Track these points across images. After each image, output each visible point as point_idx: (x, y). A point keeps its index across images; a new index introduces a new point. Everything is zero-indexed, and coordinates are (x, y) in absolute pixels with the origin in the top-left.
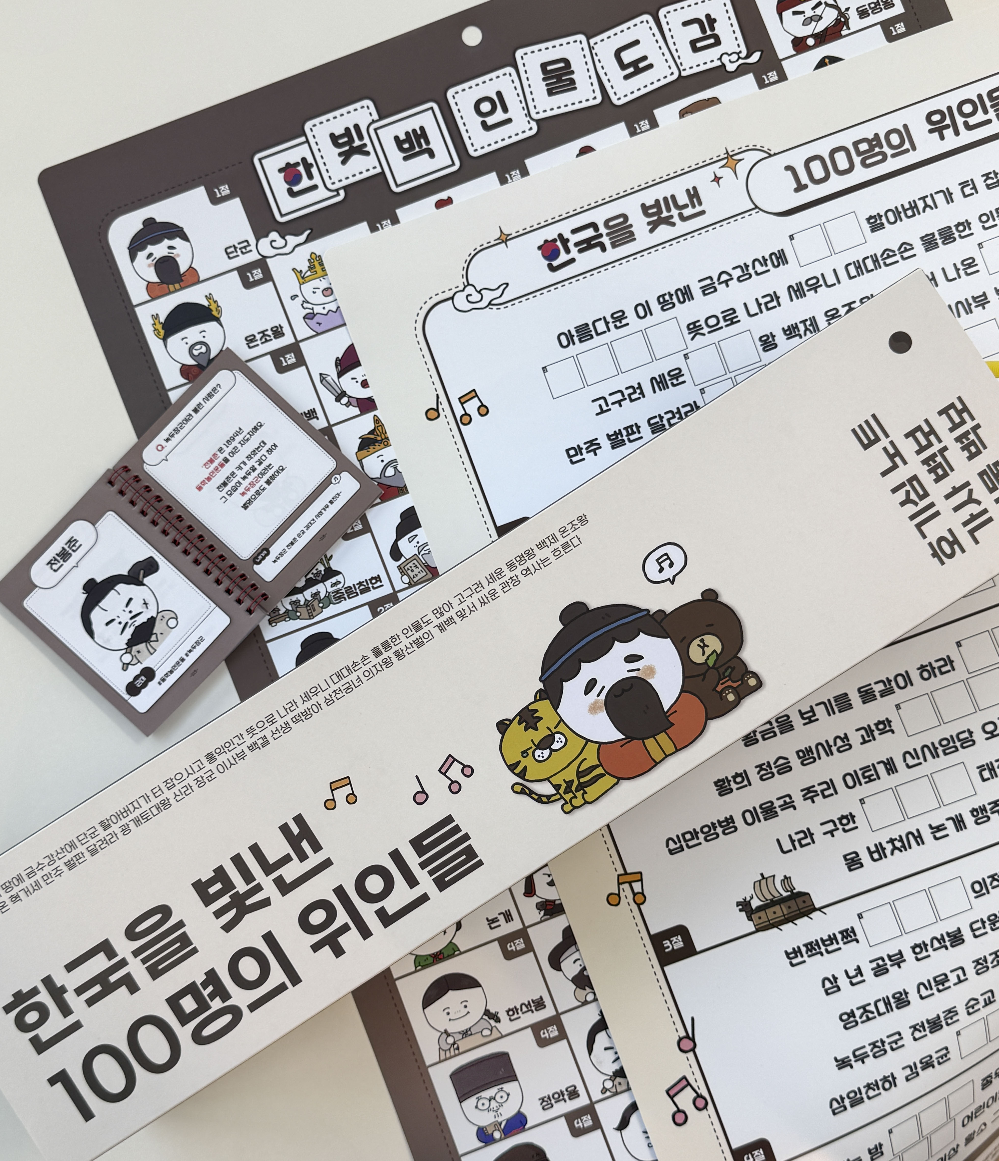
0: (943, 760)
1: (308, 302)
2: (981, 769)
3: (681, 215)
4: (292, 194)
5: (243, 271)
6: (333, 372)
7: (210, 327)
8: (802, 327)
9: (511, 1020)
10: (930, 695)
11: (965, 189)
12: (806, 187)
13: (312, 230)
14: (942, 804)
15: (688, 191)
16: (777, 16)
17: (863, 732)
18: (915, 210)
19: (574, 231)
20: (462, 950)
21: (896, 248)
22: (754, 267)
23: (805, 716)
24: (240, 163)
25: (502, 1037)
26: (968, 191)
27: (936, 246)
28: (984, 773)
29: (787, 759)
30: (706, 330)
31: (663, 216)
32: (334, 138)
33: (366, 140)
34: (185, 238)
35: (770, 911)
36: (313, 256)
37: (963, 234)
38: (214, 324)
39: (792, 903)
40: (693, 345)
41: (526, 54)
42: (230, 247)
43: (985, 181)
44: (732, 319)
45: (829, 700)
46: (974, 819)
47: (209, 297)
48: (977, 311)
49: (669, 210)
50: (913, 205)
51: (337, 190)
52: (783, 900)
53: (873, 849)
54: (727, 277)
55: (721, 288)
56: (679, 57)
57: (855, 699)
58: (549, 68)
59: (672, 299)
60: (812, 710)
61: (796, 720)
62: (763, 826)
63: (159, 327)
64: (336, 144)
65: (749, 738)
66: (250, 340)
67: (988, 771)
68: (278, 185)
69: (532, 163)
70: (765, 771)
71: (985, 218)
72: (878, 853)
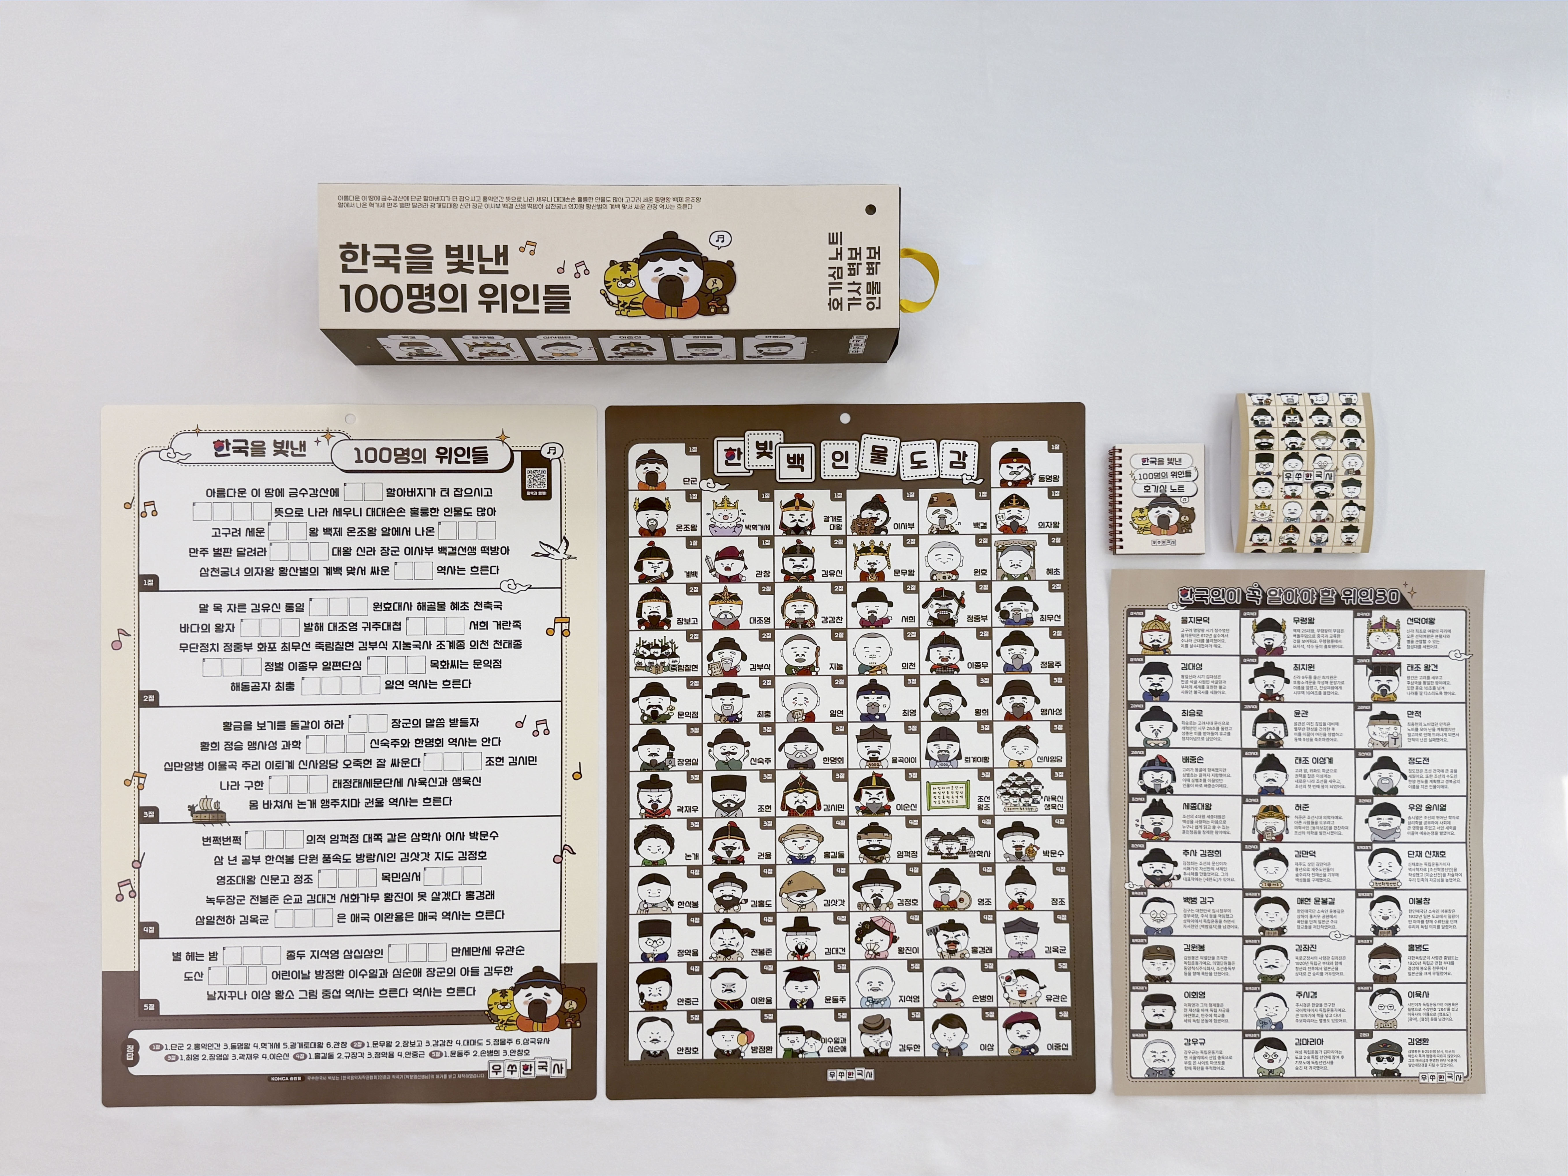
0: (318, 771)
1: (714, 519)
2: (335, 781)
3: (292, 453)
4: (727, 464)
5: (689, 493)
6: (713, 557)
7: (662, 513)
8: (333, 531)
10: (325, 737)
11: (443, 492)
12: (362, 461)
13: (730, 485)
14: (308, 792)
15: (301, 442)
16: (998, 465)
17: (285, 743)
18: (413, 493)
19: (235, 441)
20: (668, 864)
21: (396, 509)
22: (320, 492)
23: (260, 725)
24: (708, 439)
25: (671, 914)
27: (417, 515)
28: (335, 783)
29: (242, 743)
30: (284, 514)
31: (283, 450)
32: (758, 444)
33: (773, 451)
34: (667, 466)
35: (203, 815)
36: (726, 498)
37: (433, 514)
38: (665, 512)
39: (216, 815)
40: (274, 519)
41: (867, 438)
42: (687, 478)
43: (454, 491)
44: (299, 514)
45: (275, 722)
46: (322, 804)
47: (667, 499)
48: (425, 555)
49: (287, 448)
50: (413, 490)
51: (749, 470)
52: (212, 812)
53: (266, 802)
54: (305, 492)
55: (300, 496)
56: (942, 467)
57: (288, 725)
58: (876, 449)
59: (272, 492)
60: (264, 724)
61: (255, 726)
62: (216, 773)
63: (637, 505)
64: (758, 448)
65: (227, 726)
66: (679, 527)
67: (337, 784)
68: (722, 456)
69: (849, 492)
70: (229, 746)
71: (447, 510)
72: (268, 805)
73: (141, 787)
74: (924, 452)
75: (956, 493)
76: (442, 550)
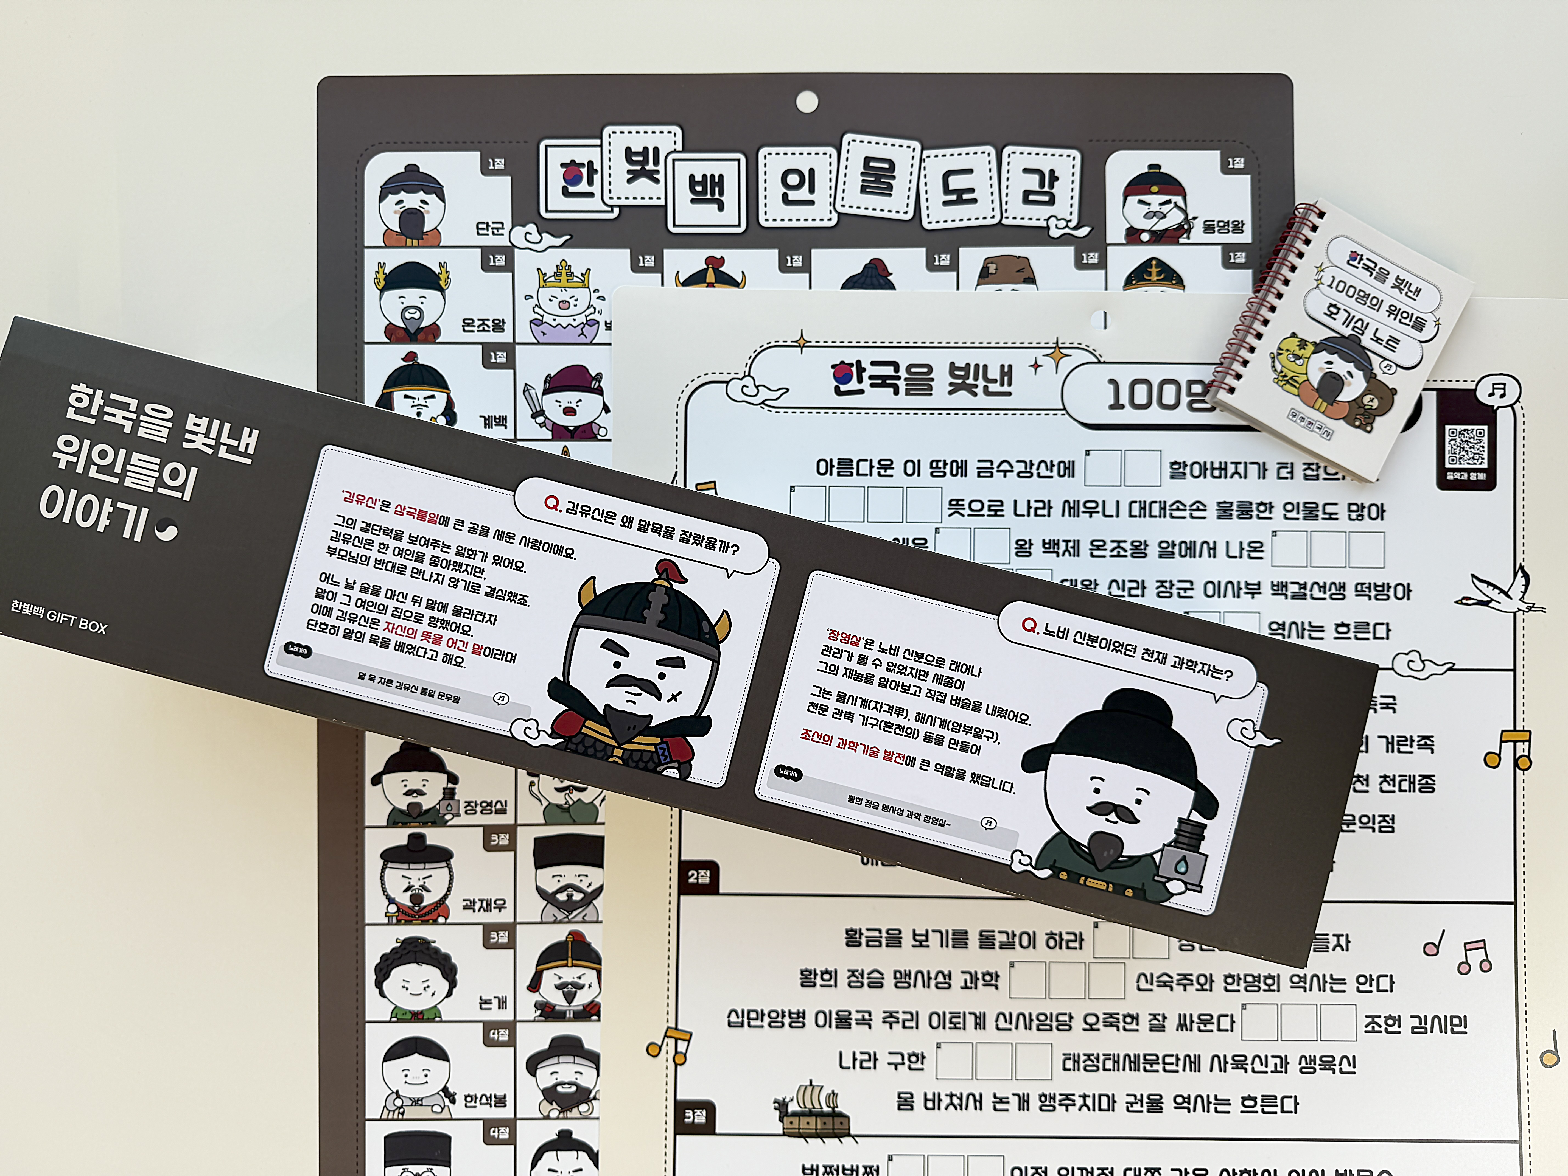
0: (1034, 1035)
1: (540, 308)
2: (1067, 1057)
3: (986, 389)
4: (565, 192)
5: (487, 252)
6: (539, 388)
7: (433, 295)
8: (1063, 546)
9: (466, 1106)
10: (1048, 965)
11: (1281, 470)
12: (1122, 407)
13: (572, 236)
14: (1014, 1077)
15: (1003, 366)
16: (1122, 199)
17: (968, 977)
18: (1223, 472)
20: (444, 1018)
21: (1188, 503)
22: (1038, 469)
23: (917, 938)
24: (526, 142)
25: (451, 1119)
26: (1284, 473)
27: (1230, 516)
28: (1067, 1061)
29: (882, 974)
30: (967, 512)
31: (968, 382)
32: (629, 153)
33: (661, 167)
34: (442, 198)
35: (804, 1120)
36: (564, 263)
37: (1262, 515)
38: (439, 293)
39: (829, 1120)
40: (948, 521)
41: (854, 141)
42: (484, 223)
43: (1305, 470)
44: (996, 511)
45: (947, 932)
46: (1040, 1104)
47: (442, 265)
48: (1245, 598)
49: (976, 378)
50: (1223, 466)
51: (612, 207)
52: (821, 1114)
53: (930, 1096)
54: (1009, 468)
55: (998, 476)
56: (1006, 203)
57: (974, 940)
58: (872, 164)
59: (945, 468)
60: (927, 935)
61: (907, 939)
62: (833, 1033)
63: (381, 277)
64: (629, 160)
65: (853, 938)
66: (467, 324)
67: (1072, 1062)
68: (556, 178)
69: (818, 255)
70: (856, 978)
71: (1290, 507)
72: (933, 1102)
73: (680, 1059)
74: (970, 171)
75: (1037, 256)
76: (1279, 588)
